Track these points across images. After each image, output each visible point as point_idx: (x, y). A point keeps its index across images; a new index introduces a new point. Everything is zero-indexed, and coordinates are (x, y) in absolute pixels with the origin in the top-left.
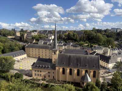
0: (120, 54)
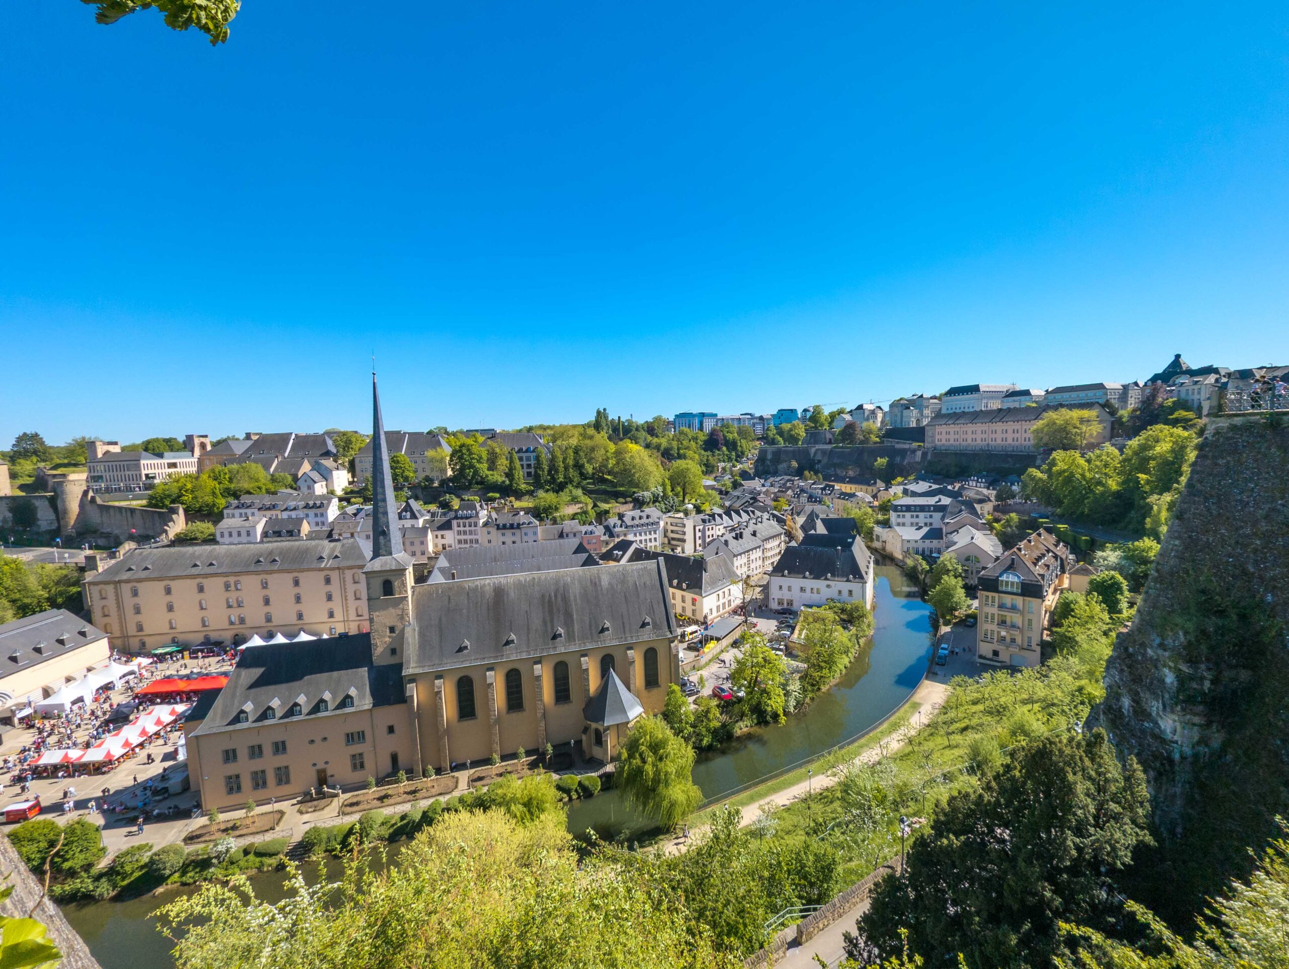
0: (741, 537)
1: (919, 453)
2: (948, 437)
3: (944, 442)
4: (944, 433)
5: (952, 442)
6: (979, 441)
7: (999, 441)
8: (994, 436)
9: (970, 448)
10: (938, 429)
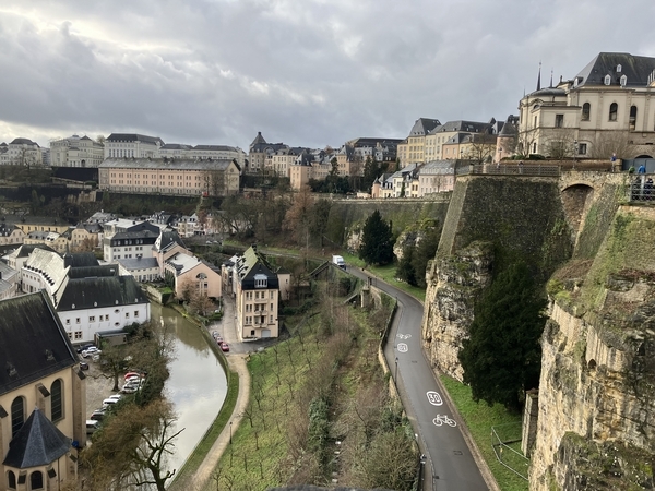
1: (93, 194)
2: (121, 179)
3: (117, 183)
4: (117, 175)
5: (125, 183)
6: (150, 184)
7: (167, 185)
8: (162, 180)
9: (142, 190)
10: (112, 171)
